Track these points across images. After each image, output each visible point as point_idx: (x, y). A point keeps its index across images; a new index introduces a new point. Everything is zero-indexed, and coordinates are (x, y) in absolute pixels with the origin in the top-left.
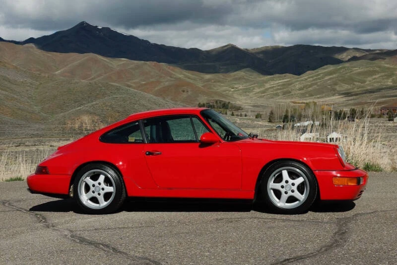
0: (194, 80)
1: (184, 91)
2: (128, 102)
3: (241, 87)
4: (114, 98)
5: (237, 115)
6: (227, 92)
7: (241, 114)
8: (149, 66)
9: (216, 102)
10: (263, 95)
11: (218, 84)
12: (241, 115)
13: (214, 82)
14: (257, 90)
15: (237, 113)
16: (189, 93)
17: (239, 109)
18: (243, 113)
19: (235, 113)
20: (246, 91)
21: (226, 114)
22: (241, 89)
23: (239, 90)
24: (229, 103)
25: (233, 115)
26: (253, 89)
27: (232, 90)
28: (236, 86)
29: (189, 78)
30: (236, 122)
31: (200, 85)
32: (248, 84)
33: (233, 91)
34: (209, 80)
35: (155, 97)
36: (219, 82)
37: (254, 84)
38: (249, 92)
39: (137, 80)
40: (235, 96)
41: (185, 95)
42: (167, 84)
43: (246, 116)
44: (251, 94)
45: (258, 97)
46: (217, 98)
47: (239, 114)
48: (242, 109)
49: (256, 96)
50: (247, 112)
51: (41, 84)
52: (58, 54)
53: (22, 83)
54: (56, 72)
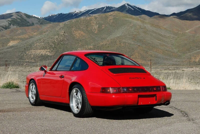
51: (178, 37)
52: (188, 21)
53: (169, 37)
54: (187, 31)
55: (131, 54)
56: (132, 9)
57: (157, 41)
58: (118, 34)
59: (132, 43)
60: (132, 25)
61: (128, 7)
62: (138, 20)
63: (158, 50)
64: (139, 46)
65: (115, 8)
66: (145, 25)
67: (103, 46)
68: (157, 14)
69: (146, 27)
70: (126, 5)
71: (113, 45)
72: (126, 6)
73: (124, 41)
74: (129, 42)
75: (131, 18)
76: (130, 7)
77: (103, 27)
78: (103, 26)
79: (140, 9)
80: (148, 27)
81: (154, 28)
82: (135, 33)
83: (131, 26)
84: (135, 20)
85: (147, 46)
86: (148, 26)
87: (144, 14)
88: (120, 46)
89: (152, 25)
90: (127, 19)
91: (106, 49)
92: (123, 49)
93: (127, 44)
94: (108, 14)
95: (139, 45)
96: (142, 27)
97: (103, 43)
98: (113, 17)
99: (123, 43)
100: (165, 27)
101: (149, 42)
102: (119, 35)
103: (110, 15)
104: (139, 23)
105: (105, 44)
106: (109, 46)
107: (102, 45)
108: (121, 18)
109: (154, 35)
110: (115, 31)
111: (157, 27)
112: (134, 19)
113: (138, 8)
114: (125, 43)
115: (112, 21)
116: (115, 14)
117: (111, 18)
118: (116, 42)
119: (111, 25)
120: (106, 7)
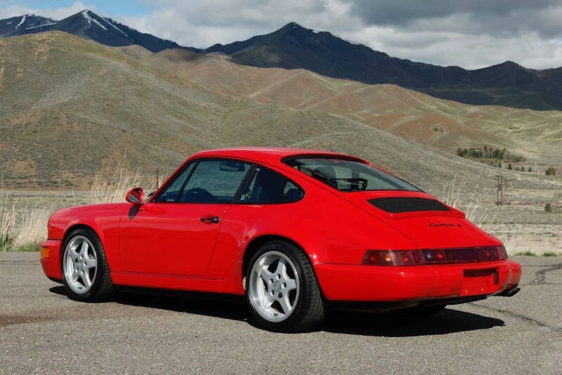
0: (453, 113)
1: (436, 130)
2: (355, 143)
3: (523, 127)
4: (334, 137)
5: (517, 169)
6: (502, 133)
7: (523, 168)
8: (386, 91)
9: (485, 148)
10: (557, 140)
11: (489, 121)
12: (523, 170)
13: (483, 118)
14: (548, 133)
15: (516, 166)
16: (445, 133)
17: (520, 161)
18: (527, 167)
19: (514, 166)
20: (531, 133)
21: (500, 166)
22: (523, 130)
23: (519, 132)
24: (505, 150)
25: (510, 168)
26: (543, 131)
27: (510, 131)
28: (515, 125)
29: (445, 111)
30: (515, 179)
31: (461, 121)
32: (534, 123)
33: (511, 133)
34: (474, 115)
35: (394, 137)
36: (489, 118)
37: (545, 123)
38: (535, 135)
39: (366, 111)
40: (514, 139)
41: (437, 136)
42: (411, 118)
43: (530, 170)
44: (538, 139)
45: (549, 144)
46: (486, 142)
47: (520, 167)
48: (524, 160)
49: (546, 142)
50: (533, 164)
51: (230, 111)
52: (255, 69)
53: (205, 108)
54: (251, 96)
55: (102, 155)
56: (103, 27)
57: (174, 119)
58: (63, 95)
59: (105, 122)
60: (105, 71)
61: (91, 22)
62: (120, 58)
63: (176, 144)
64: (124, 131)
65: (53, 21)
66: (141, 75)
67: (19, 128)
68: (173, 45)
69: (142, 79)
70: (86, 15)
71: (48, 128)
72: (85, 19)
73: (81, 115)
74: (97, 118)
75: (102, 51)
76: (95, 21)
77: (19, 75)
78: (18, 70)
79: (125, 28)
80: (149, 80)
81: (166, 82)
82: (113, 96)
83: (101, 74)
84: (114, 60)
85: (145, 132)
87: (136, 44)
88: (69, 132)
89: (161, 74)
90: (90, 54)
91: (27, 137)
92: (78, 140)
93: (90, 125)
94: (32, 38)
95: (123, 130)
96: (132, 80)
97: (18, 121)
98: (48, 48)
99: (77, 122)
100: (193, 82)
101: (150, 121)
102: (66, 100)
103: (40, 42)
104: (123, 67)
105: (25, 122)
106: (38, 129)
107: (17, 127)
108: (71, 52)
109: (167, 102)
110: (53, 86)
111: (172, 80)
112: (108, 55)
113: (120, 26)
114: (85, 121)
115: (45, 57)
116: (54, 39)
117: (42, 49)
118: (57, 118)
119: (43, 69)
120: (27, 16)
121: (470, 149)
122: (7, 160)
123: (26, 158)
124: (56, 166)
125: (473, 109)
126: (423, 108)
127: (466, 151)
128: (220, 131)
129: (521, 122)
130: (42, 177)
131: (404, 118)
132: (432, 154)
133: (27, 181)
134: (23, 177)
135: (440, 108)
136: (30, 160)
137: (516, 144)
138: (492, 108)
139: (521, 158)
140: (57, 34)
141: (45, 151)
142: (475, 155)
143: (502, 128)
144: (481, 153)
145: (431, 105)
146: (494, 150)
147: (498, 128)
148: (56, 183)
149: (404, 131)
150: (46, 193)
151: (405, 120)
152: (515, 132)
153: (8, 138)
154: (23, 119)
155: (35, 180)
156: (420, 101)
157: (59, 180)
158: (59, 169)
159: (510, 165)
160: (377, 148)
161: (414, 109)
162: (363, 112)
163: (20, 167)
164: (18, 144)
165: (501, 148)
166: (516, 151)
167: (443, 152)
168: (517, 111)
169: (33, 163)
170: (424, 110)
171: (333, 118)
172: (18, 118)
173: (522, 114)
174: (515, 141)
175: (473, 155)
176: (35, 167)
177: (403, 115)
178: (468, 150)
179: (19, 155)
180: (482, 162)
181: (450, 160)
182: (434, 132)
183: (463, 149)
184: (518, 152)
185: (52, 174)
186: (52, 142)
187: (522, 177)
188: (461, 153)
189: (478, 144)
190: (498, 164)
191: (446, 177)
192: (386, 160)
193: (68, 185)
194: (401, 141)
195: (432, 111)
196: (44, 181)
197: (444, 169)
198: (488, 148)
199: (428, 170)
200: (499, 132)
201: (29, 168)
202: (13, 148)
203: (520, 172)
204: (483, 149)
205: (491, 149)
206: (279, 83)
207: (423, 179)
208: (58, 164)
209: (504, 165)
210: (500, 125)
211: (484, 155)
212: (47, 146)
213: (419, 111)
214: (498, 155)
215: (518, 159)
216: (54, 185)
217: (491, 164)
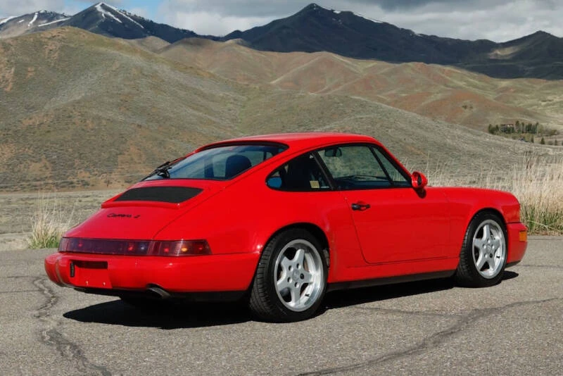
0: (483, 88)
1: (465, 107)
2: (378, 125)
3: (557, 99)
4: (356, 120)
5: (550, 144)
6: (535, 107)
7: (556, 141)
8: (411, 69)
9: (517, 122)
11: (521, 94)
12: (556, 143)
13: (514, 92)
15: (549, 140)
16: (474, 109)
18: (560, 140)
19: (547, 140)
21: (532, 141)
22: (557, 102)
23: (554, 104)
24: (537, 124)
25: (543, 142)
27: (543, 103)
28: (549, 97)
29: (476, 86)
30: (547, 154)
31: (491, 96)
33: (544, 106)
34: (506, 89)
35: (419, 117)
36: (522, 91)
39: (394, 92)
40: (548, 112)
41: (467, 113)
42: (439, 96)
46: (518, 117)
47: (554, 141)
48: (558, 133)
51: (249, 99)
52: (275, 54)
53: (222, 98)
54: (274, 82)
55: (118, 152)
56: (117, 19)
57: (190, 111)
58: (75, 92)
59: (121, 118)
60: (118, 66)
61: (105, 15)
62: (134, 51)
63: (194, 137)
64: (140, 126)
65: (65, 17)
66: (155, 67)
67: (32, 128)
68: (192, 34)
69: (156, 71)
70: (99, 8)
71: (61, 127)
72: (98, 12)
73: (95, 112)
74: (110, 114)
75: (114, 45)
76: (109, 14)
77: (30, 74)
78: (29, 69)
79: (142, 21)
80: (164, 72)
81: (182, 74)
82: (126, 90)
83: (114, 68)
84: (125, 52)
85: (160, 126)
86: (164, 70)
87: (153, 35)
88: (83, 130)
89: (176, 65)
90: (102, 49)
91: (41, 137)
92: (93, 138)
93: (104, 122)
94: (42, 35)
95: (138, 125)
96: (146, 73)
97: (31, 122)
98: (59, 45)
99: (91, 119)
100: (212, 72)
101: (167, 114)
102: (78, 98)
103: (49, 39)
104: (137, 60)
105: (38, 123)
106: (52, 129)
107: (30, 128)
108: (82, 48)
109: (182, 94)
110: (66, 84)
111: (188, 71)
112: (121, 48)
113: (135, 18)
114: (99, 118)
115: (56, 55)
116: (63, 35)
117: (52, 46)
118: (70, 117)
119: (54, 67)
120: (39, 12)
121: (502, 125)
122: (21, 163)
123: (40, 160)
124: (71, 166)
125: (504, 83)
126: (451, 85)
127: (497, 127)
128: (240, 121)
129: (555, 94)
130: (57, 178)
131: (433, 96)
132: (459, 132)
133: (42, 183)
134: (38, 178)
135: (470, 84)
136: (44, 161)
137: (549, 117)
138: (524, 82)
139: (555, 131)
140: (67, 30)
141: (59, 151)
142: (507, 131)
143: (535, 101)
144: (513, 128)
145: (461, 81)
146: (527, 124)
147: (530, 102)
148: (72, 183)
149: (432, 111)
150: (62, 194)
151: (433, 98)
152: (549, 105)
153: (21, 140)
154: (36, 119)
155: (51, 181)
156: (448, 78)
157: (75, 180)
158: (75, 168)
159: (543, 140)
160: (402, 129)
161: (443, 87)
162: (389, 93)
163: (35, 169)
164: (31, 145)
165: (534, 122)
166: (550, 125)
167: (470, 129)
168: (550, 83)
169: (48, 164)
170: (453, 87)
171: (356, 101)
172: (30, 119)
173: (556, 86)
174: (549, 115)
175: (505, 131)
176: (50, 169)
177: (430, 94)
178: (499, 126)
179: (34, 157)
180: (514, 138)
181: (479, 138)
182: (463, 109)
183: (494, 125)
184: (552, 126)
185: (68, 174)
186: (66, 142)
187: (554, 151)
188: (493, 131)
189: (510, 120)
190: (530, 139)
191: (473, 155)
192: (411, 141)
193: (84, 185)
194: (427, 121)
195: (461, 87)
196: (59, 181)
197: (472, 148)
198: (520, 123)
199: (455, 149)
200: (532, 106)
201: (44, 169)
202: (27, 150)
203: (553, 146)
204: (515, 123)
205: (523, 124)
206: (302, 67)
207: (450, 158)
208: (74, 164)
209: (537, 140)
210: (532, 98)
211: (516, 131)
212: (61, 146)
213: (448, 89)
214: (531, 129)
215: (553, 133)
216: (71, 185)
217: (523, 139)
